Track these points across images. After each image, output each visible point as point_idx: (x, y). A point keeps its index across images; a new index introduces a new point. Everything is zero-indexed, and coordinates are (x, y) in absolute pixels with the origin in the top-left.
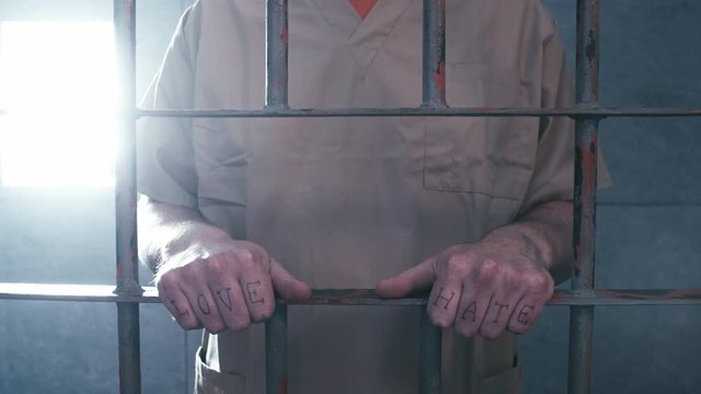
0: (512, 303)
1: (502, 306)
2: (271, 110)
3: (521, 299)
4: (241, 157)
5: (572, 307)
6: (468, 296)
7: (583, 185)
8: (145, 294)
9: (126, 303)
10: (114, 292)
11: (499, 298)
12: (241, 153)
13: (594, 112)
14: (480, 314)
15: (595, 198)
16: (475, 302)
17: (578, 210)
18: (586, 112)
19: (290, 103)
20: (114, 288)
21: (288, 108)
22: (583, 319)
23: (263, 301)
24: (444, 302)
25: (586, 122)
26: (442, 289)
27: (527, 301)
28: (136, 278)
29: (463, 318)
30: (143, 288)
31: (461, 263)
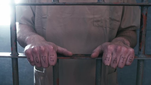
0: (126, 57)
1: (124, 58)
2: (54, 3)
3: (129, 55)
4: (46, 16)
5: (138, 60)
6: (114, 56)
7: (143, 25)
8: (19, 56)
9: (14, 58)
10: (10, 55)
11: (123, 56)
12: (45, 15)
13: (147, 4)
14: (118, 61)
15: (146, 29)
16: (116, 58)
17: (141, 33)
18: (145, 4)
19: (59, 1)
20: (11, 53)
21: (59, 2)
22: (141, 63)
23: (53, 61)
24: (108, 59)
25: (145, 7)
26: (107, 55)
27: (131, 56)
28: (17, 51)
29: (113, 63)
30: (19, 53)
31: (111, 47)
